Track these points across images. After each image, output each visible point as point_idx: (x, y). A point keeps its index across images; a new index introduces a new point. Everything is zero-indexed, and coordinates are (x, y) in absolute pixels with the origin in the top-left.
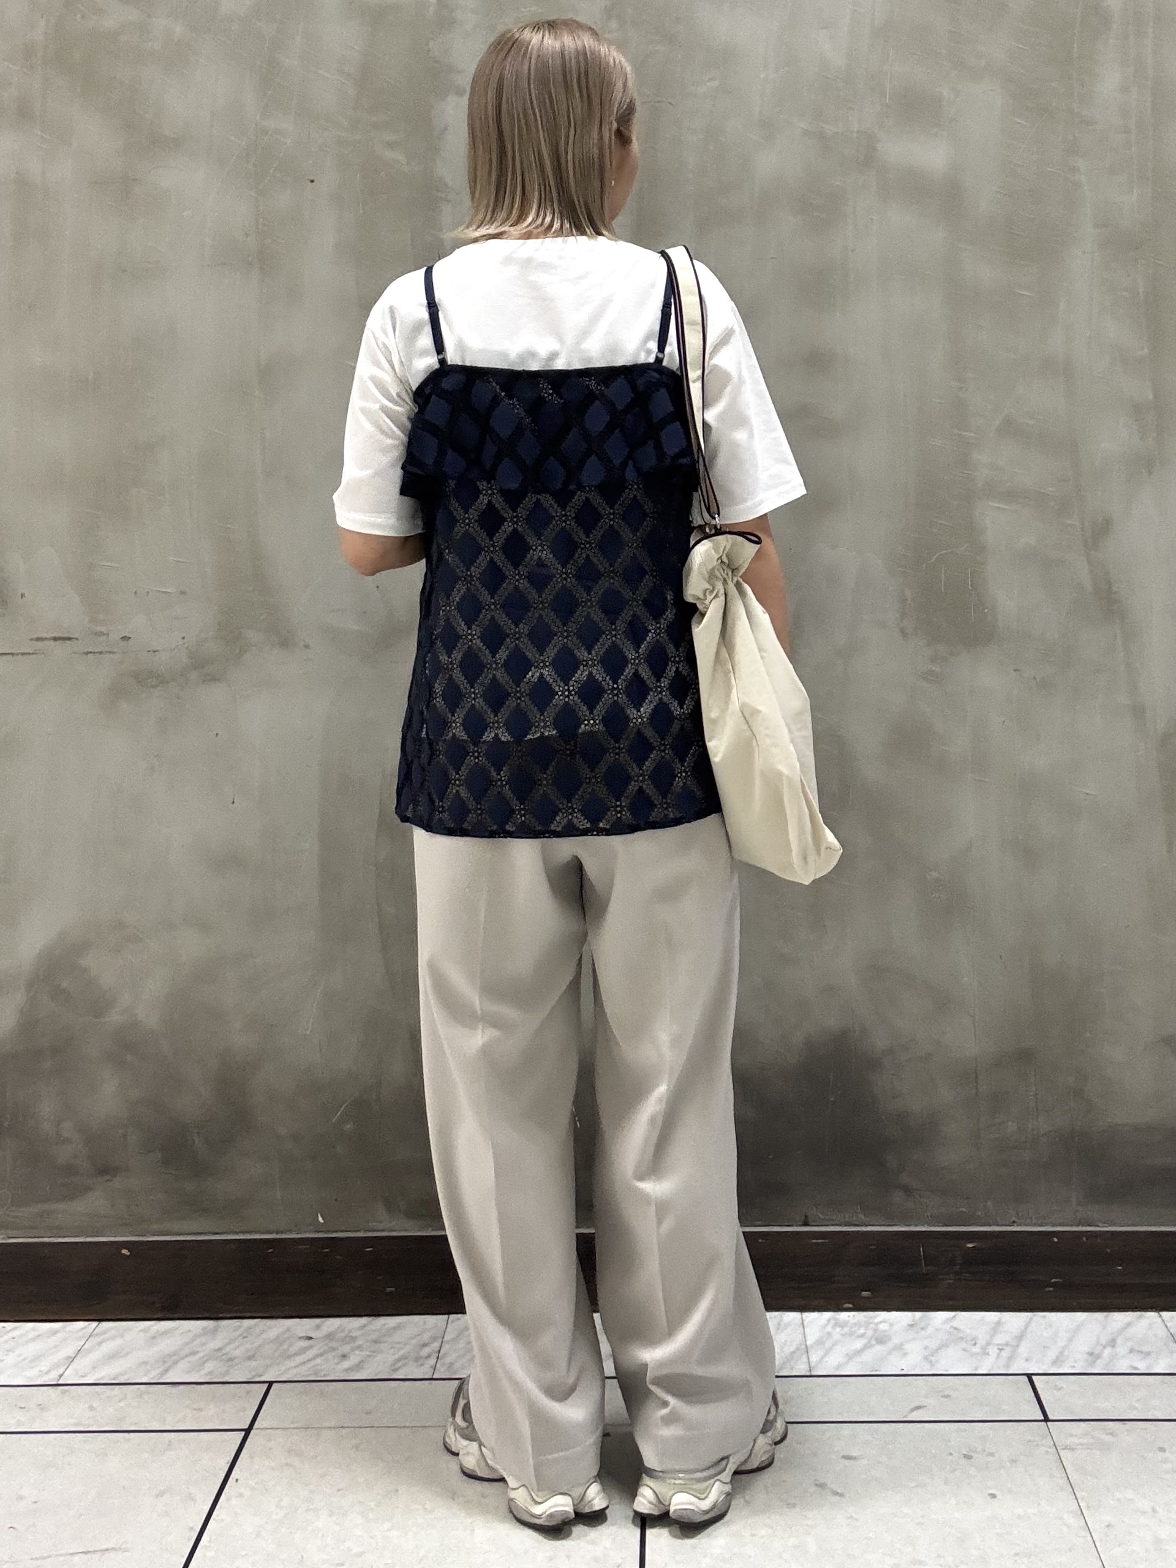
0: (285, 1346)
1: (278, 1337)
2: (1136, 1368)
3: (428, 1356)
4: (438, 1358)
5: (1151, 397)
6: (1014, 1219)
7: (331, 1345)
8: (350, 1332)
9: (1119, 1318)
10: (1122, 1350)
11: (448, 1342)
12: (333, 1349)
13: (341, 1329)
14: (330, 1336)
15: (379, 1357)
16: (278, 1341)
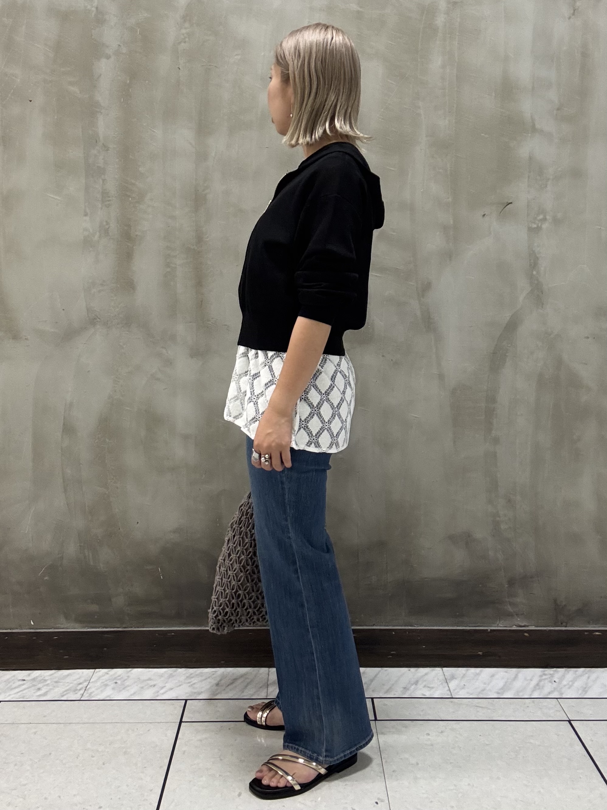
0: (11, 684)
1: (8, 680)
2: (425, 695)
3: (80, 690)
4: (85, 690)
5: (452, 223)
6: (374, 623)
7: (34, 683)
8: (44, 677)
9: (423, 671)
10: (420, 686)
11: (92, 682)
12: (34, 685)
13: (40, 676)
14: (34, 679)
15: (56, 690)
16: (8, 681)
